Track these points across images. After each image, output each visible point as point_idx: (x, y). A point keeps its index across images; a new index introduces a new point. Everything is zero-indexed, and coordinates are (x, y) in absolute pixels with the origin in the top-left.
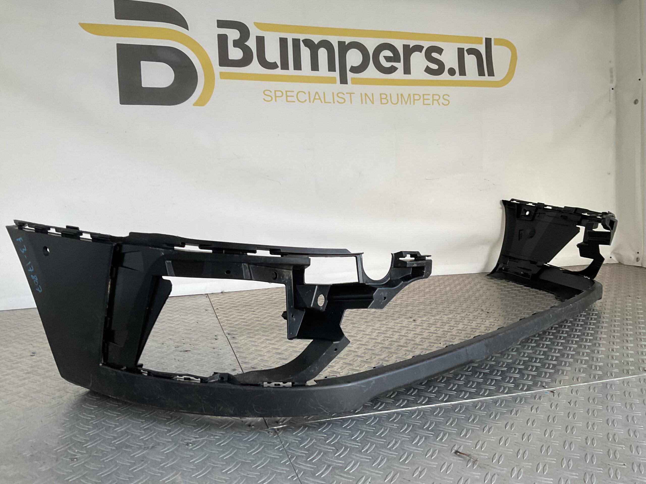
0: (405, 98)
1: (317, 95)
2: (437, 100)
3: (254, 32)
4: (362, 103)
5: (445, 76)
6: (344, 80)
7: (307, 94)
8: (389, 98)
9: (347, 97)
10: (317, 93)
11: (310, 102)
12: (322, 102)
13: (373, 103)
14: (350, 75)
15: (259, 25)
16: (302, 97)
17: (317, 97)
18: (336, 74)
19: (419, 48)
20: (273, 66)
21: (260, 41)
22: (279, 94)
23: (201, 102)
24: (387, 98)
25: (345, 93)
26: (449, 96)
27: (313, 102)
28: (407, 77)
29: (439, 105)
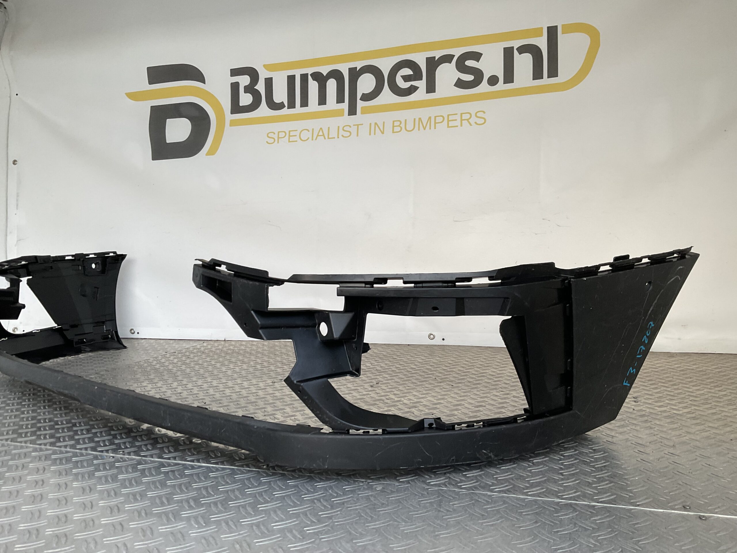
0: (424, 123)
1: (321, 131)
2: (468, 120)
3: (263, 75)
4: (370, 134)
5: (484, 87)
6: (352, 111)
7: (311, 132)
8: (403, 125)
9: (354, 130)
10: (321, 128)
11: (312, 140)
12: (325, 139)
13: (383, 133)
14: (360, 104)
15: (268, 67)
16: (305, 135)
17: (321, 133)
18: (345, 106)
19: (447, 59)
20: (281, 106)
21: (269, 82)
22: (282, 135)
23: (212, 152)
24: (401, 126)
25: (352, 125)
26: (484, 112)
27: (316, 139)
28: (431, 96)
29: (471, 125)
